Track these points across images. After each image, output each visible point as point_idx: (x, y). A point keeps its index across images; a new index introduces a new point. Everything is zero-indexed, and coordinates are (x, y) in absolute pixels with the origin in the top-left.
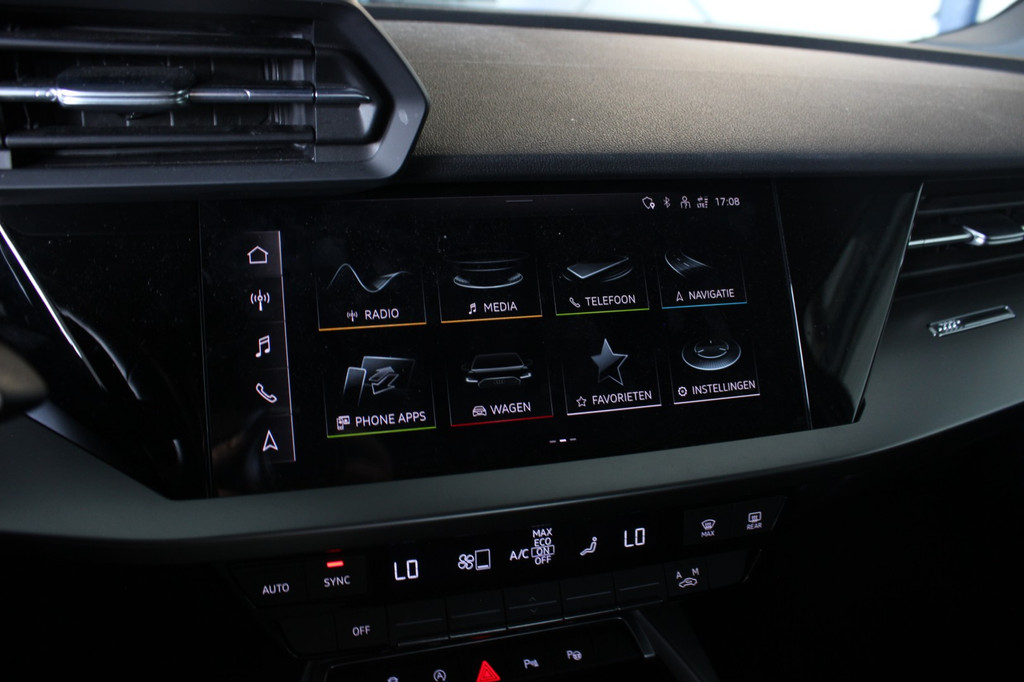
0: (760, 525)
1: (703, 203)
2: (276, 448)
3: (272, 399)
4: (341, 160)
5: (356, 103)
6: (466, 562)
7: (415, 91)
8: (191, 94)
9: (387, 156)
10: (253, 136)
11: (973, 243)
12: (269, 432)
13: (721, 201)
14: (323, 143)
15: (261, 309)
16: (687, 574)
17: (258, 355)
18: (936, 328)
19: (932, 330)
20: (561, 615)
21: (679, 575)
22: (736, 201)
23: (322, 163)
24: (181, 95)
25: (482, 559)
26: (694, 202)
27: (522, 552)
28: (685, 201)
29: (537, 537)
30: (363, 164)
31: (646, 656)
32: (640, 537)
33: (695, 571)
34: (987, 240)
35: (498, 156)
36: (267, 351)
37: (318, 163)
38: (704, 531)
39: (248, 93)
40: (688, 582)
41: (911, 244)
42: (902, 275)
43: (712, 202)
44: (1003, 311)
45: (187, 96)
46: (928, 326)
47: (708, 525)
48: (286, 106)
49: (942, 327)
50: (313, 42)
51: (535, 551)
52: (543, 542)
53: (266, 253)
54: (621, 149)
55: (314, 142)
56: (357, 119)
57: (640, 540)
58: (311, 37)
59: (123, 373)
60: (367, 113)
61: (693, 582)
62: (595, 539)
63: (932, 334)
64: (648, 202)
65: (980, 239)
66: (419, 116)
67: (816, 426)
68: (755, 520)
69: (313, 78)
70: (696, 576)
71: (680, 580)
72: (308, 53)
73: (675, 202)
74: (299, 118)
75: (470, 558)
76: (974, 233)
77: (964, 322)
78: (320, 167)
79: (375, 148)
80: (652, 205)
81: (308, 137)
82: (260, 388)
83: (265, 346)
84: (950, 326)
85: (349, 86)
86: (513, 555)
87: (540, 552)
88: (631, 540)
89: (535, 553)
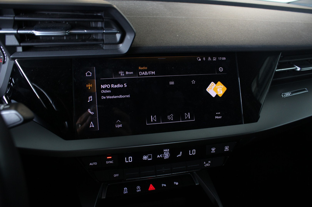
0: (228, 150)
1: (215, 59)
2: (93, 127)
3: (92, 113)
4: (111, 48)
5: (115, 33)
6: (145, 158)
7: (132, 30)
8: (70, 31)
9: (124, 48)
10: (87, 42)
11: (296, 70)
12: (92, 122)
13: (220, 59)
14: (106, 44)
15: (89, 89)
16: (207, 163)
17: (89, 101)
18: (283, 95)
19: (282, 95)
20: (171, 173)
21: (205, 163)
22: (224, 59)
23: (106, 49)
24: (67, 32)
25: (149, 157)
26: (212, 59)
27: (161, 155)
28: (209, 59)
29: (165, 151)
30: (117, 50)
31: (196, 184)
32: (194, 152)
33: (209, 162)
34: (301, 69)
35: (155, 47)
36: (91, 100)
37: (105, 50)
38: (212, 151)
39: (86, 31)
40: (207, 165)
41: (276, 70)
42: (273, 80)
43: (217, 59)
44: (305, 90)
45: (69, 32)
46: (281, 94)
47: (213, 150)
48: (96, 34)
49: (285, 95)
50: (103, 17)
51: (164, 155)
52: (167, 153)
53: (91, 73)
54: (191, 45)
55: (104, 44)
56: (115, 38)
57: (194, 153)
58: (103, 15)
59: (51, 102)
60: (118, 36)
61: (209, 165)
62: (181, 152)
63: (282, 96)
64: (199, 59)
65: (299, 69)
66: (133, 37)
67: (245, 123)
68: (227, 148)
69: (103, 26)
70: (209, 163)
71: (205, 164)
72: (102, 20)
73: (207, 59)
74: (100, 37)
75: (146, 157)
76: (297, 67)
77: (292, 93)
78: (106, 51)
79: (121, 45)
80: (200, 60)
81: (102, 42)
82: (89, 110)
83: (90, 99)
84: (288, 94)
85: (113, 29)
86: (158, 156)
87: (166, 155)
88: (191, 153)
89: (164, 156)
